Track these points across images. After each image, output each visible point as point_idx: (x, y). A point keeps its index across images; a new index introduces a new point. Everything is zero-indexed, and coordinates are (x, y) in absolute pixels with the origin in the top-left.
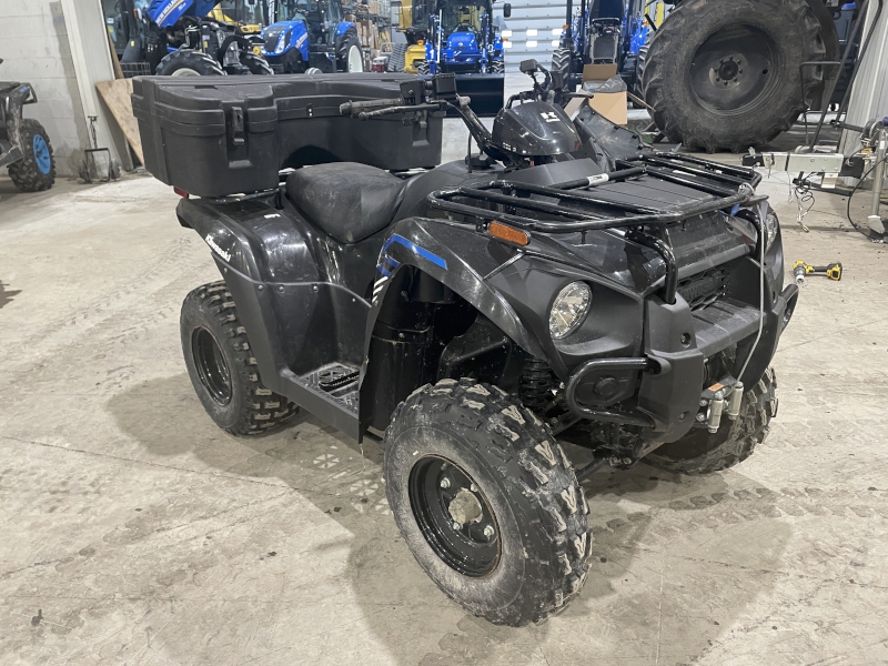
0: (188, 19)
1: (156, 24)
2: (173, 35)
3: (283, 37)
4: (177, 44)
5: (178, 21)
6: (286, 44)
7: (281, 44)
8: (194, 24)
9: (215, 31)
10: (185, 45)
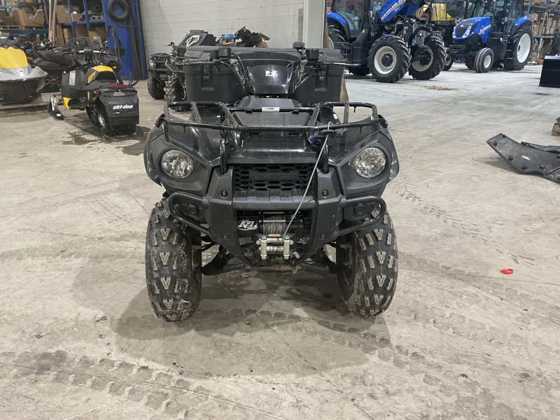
0: (399, 17)
1: (380, 20)
2: (389, 27)
3: (470, 28)
4: (389, 32)
5: (393, 18)
6: (471, 33)
7: (468, 32)
8: (402, 20)
9: (412, 24)
10: (393, 33)
